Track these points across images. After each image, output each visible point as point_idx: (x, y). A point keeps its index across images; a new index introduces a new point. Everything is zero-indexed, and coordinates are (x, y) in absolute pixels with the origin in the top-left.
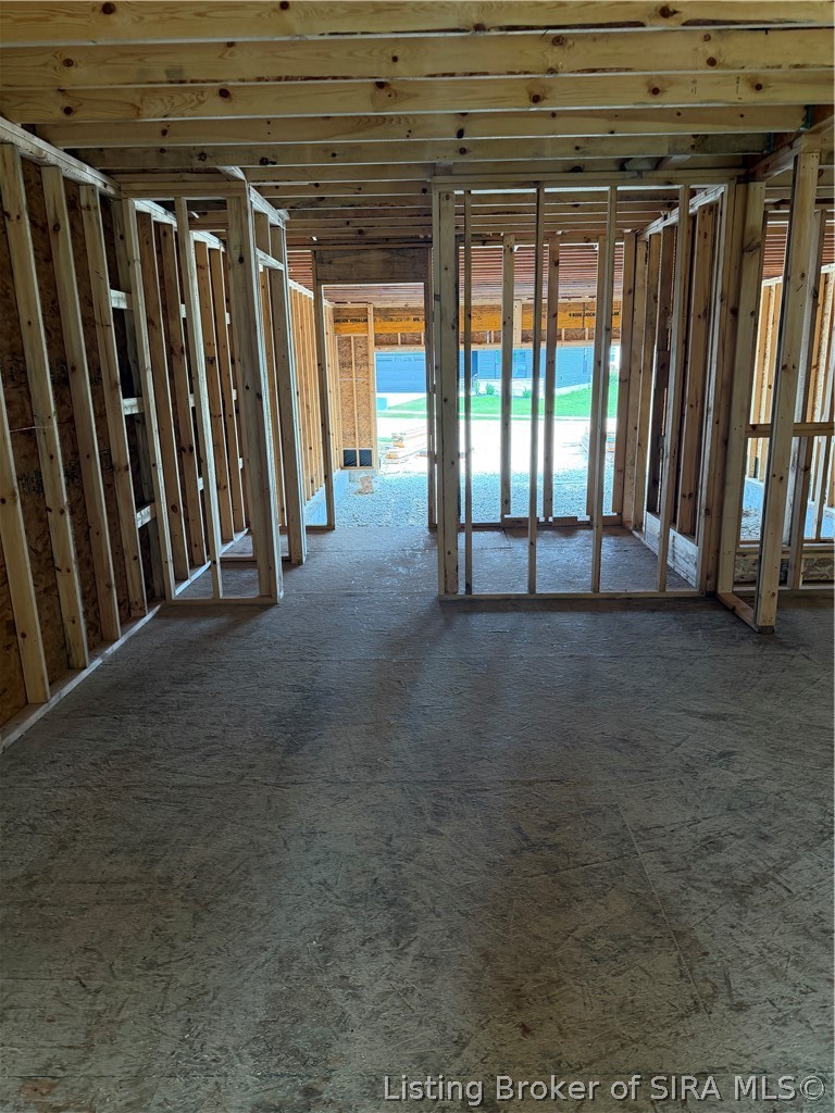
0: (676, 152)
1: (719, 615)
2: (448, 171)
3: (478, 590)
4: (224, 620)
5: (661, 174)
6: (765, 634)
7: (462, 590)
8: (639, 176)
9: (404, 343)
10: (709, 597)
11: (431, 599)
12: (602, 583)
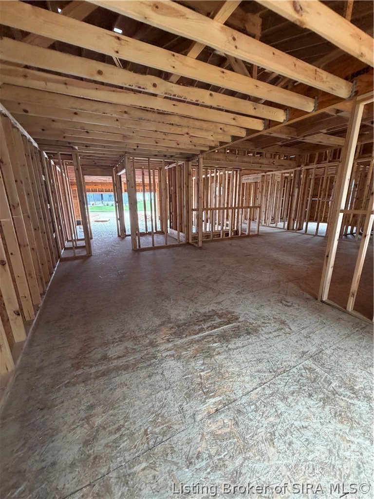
0: (176, 155)
1: (191, 246)
2: (130, 153)
3: (141, 247)
4: (81, 260)
5: (173, 158)
6: (201, 248)
7: (138, 248)
8: (168, 158)
9: (92, 191)
10: (188, 243)
11: (131, 251)
12: (168, 243)
